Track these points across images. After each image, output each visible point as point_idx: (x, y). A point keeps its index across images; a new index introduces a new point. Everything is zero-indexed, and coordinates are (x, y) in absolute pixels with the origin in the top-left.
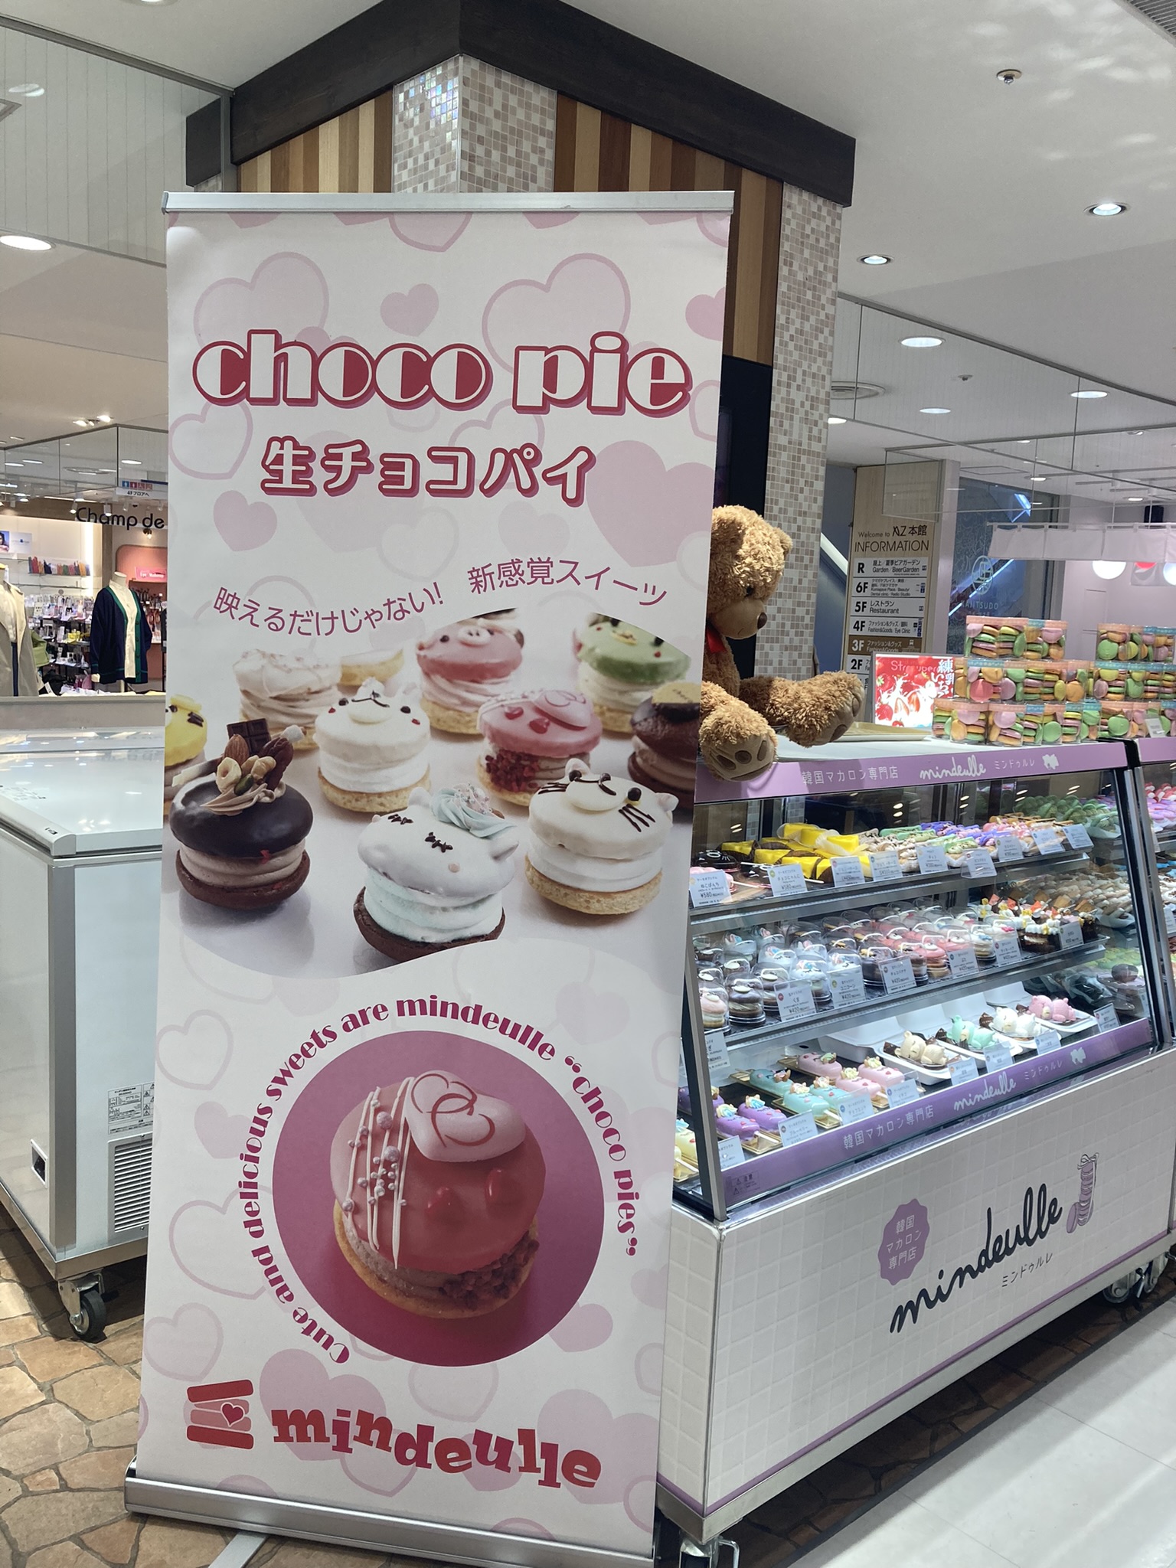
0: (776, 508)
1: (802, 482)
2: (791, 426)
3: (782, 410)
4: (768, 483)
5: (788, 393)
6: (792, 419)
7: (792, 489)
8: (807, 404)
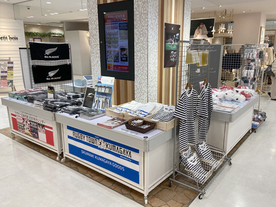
0: (137, 27)
1: (143, 20)
2: (139, 9)
3: (137, 7)
4: (135, 22)
5: (138, 3)
6: (139, 8)
7: (140, 22)
8: (142, 4)
